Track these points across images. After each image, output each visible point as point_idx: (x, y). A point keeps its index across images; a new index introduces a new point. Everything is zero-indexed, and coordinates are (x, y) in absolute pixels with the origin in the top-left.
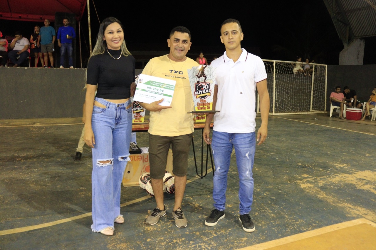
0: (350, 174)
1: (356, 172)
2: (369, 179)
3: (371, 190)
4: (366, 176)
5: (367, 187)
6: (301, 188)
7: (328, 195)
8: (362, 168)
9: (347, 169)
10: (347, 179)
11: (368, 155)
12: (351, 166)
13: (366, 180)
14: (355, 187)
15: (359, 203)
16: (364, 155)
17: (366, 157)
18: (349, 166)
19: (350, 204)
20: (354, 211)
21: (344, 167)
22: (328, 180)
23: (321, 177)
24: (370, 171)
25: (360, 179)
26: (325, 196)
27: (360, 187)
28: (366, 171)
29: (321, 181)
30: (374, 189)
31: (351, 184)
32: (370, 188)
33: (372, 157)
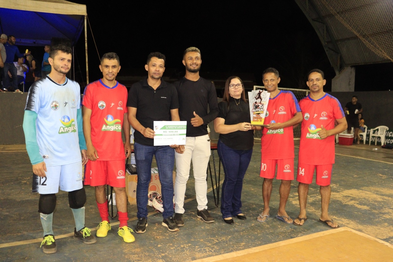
0: (338, 192)
1: (343, 190)
2: (354, 196)
3: (355, 205)
4: (352, 193)
5: (352, 203)
6: (293, 204)
7: (317, 210)
8: (349, 187)
9: (336, 188)
10: (335, 196)
11: (355, 176)
12: (340, 185)
13: (352, 197)
14: (341, 203)
15: (343, 215)
16: (353, 176)
17: (354, 178)
18: (338, 186)
19: (336, 216)
20: (338, 221)
21: (333, 186)
22: (318, 198)
23: (311, 195)
24: (356, 189)
25: (346, 196)
26: (314, 210)
27: (346, 203)
28: (352, 190)
29: (311, 199)
30: (357, 204)
31: (338, 201)
32: (355, 203)
33: (359, 178)
